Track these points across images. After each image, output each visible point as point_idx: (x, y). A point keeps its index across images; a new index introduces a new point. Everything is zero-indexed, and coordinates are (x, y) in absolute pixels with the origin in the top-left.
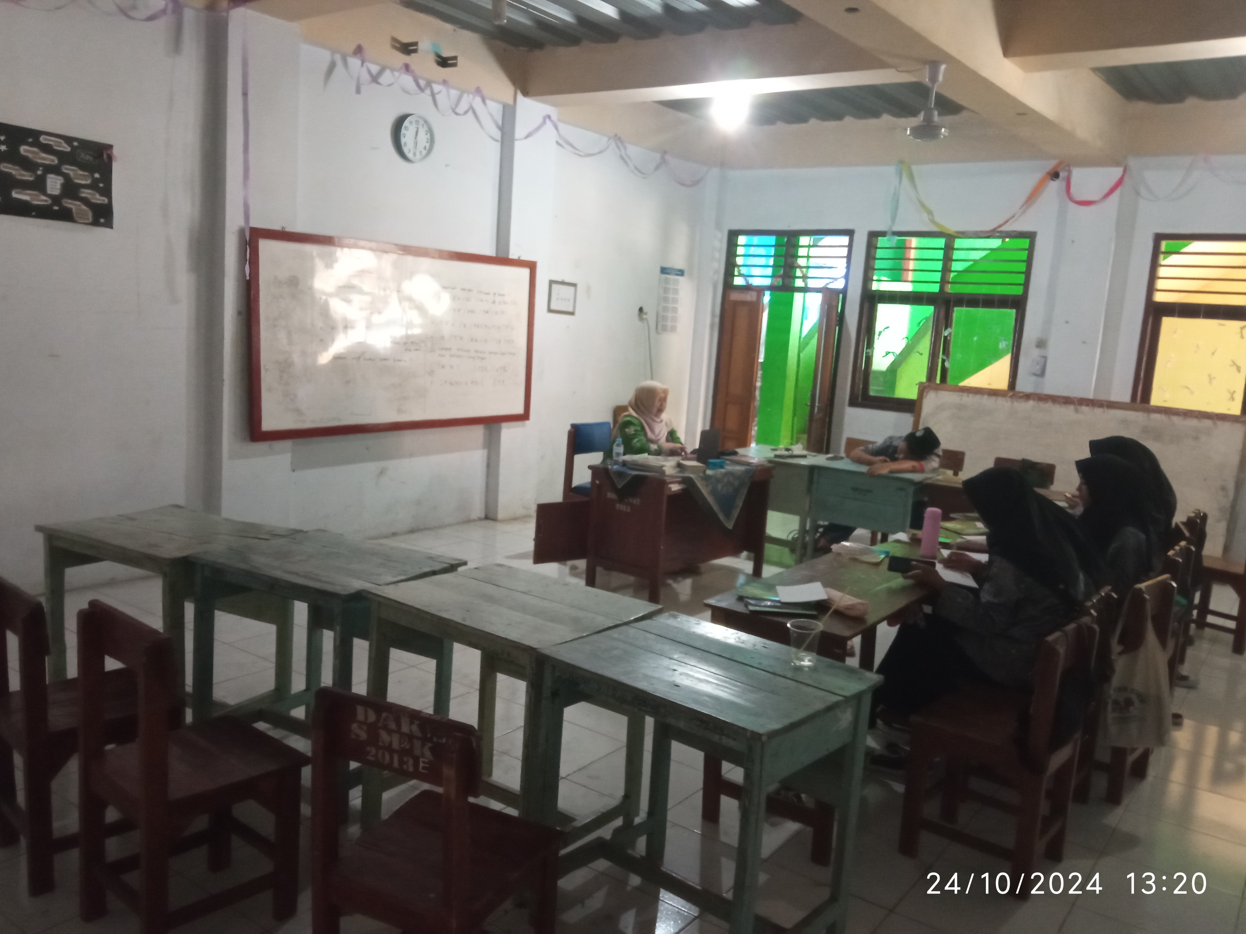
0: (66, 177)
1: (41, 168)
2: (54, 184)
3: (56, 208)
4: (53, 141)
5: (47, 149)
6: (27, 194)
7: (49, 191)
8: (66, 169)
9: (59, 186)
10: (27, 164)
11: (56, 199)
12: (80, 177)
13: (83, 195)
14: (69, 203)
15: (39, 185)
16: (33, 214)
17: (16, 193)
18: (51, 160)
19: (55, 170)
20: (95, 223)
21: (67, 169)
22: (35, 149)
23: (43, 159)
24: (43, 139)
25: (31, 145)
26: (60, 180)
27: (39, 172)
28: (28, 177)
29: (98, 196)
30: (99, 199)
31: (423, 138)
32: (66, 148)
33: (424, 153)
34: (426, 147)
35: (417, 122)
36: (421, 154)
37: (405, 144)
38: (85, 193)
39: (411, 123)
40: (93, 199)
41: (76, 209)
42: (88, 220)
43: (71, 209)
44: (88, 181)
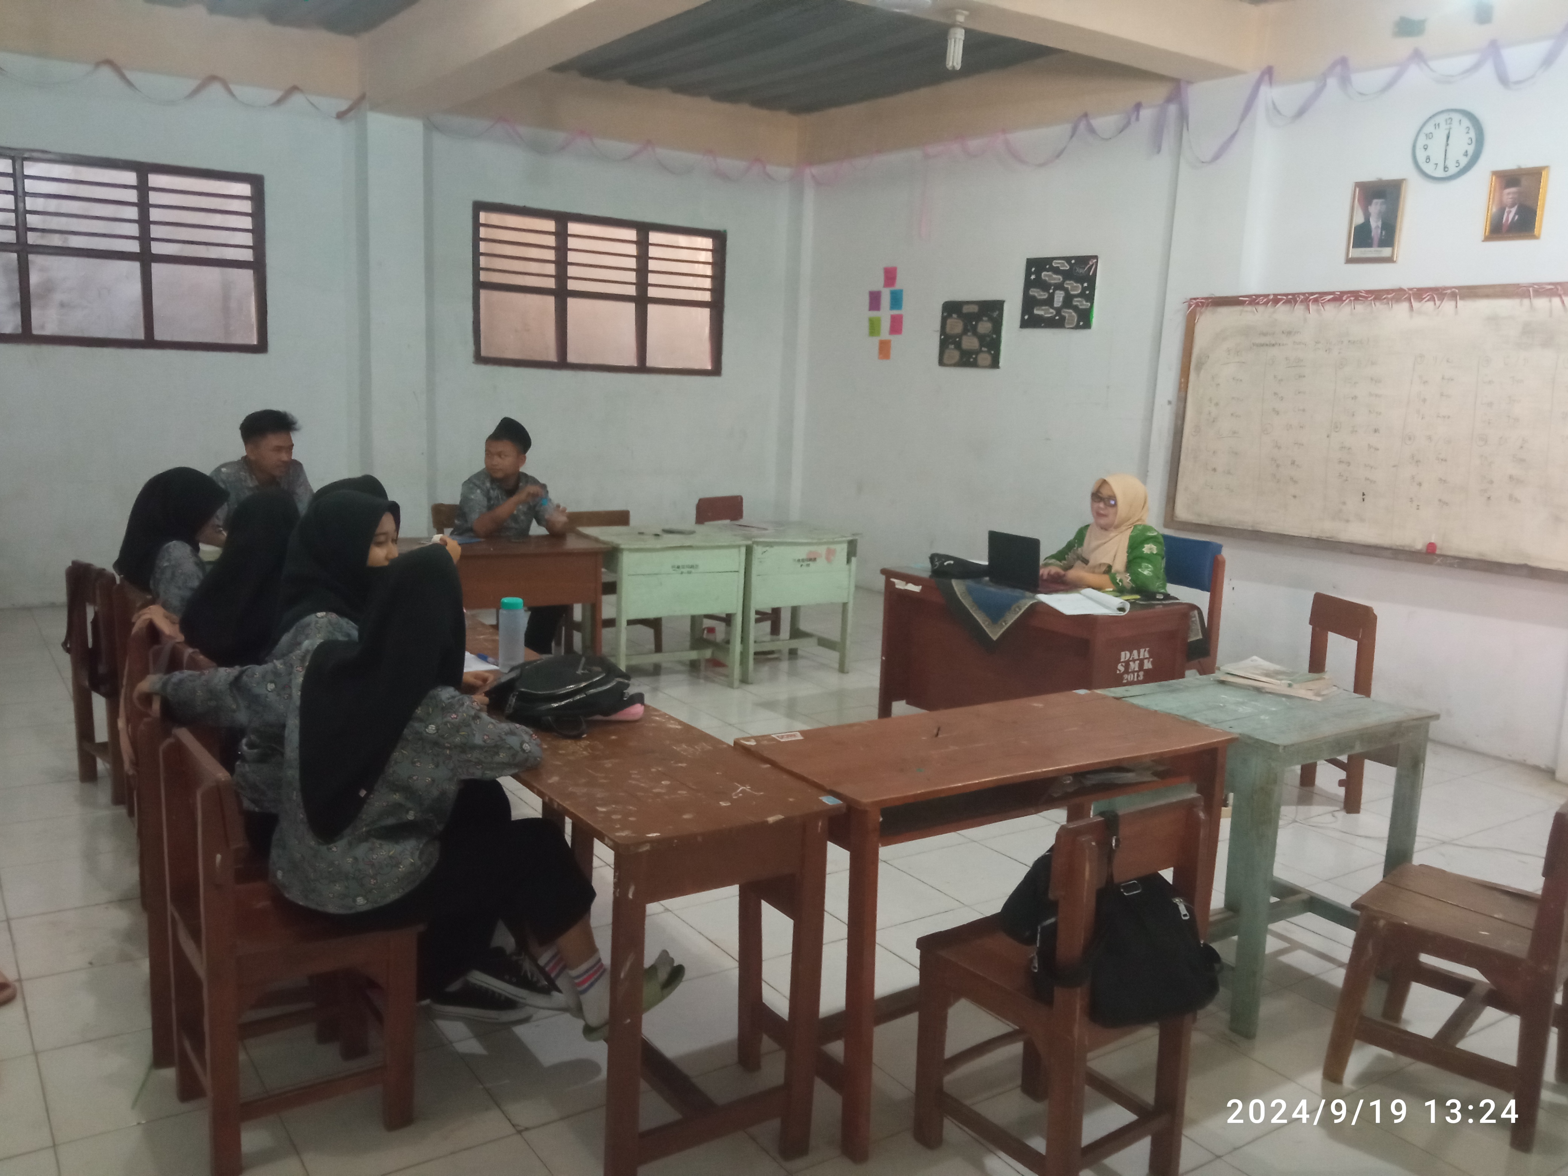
0: (1066, 291)
1: (1052, 287)
2: (1059, 298)
3: (1057, 318)
4: (1059, 263)
5: (1057, 271)
6: (1043, 310)
7: (1055, 305)
8: (1067, 284)
9: (1061, 300)
10: (1044, 286)
11: (1058, 311)
12: (1075, 288)
13: (1075, 303)
14: (1066, 313)
15: (1049, 302)
16: (1043, 325)
17: (1037, 310)
18: (1058, 278)
19: (1059, 287)
20: (1077, 327)
21: (1069, 284)
22: (1050, 273)
23: (1055, 279)
24: (1055, 264)
25: (1048, 270)
26: (1061, 294)
27: (1051, 291)
28: (1044, 296)
29: (1084, 303)
30: (1085, 305)
31: (1462, 141)
32: (1067, 267)
33: (1464, 161)
34: (1467, 152)
35: (1449, 122)
36: (1457, 165)
37: (1428, 159)
38: (1076, 302)
39: (1437, 126)
40: (1081, 305)
41: (1069, 316)
42: (1072, 324)
43: (1065, 317)
44: (1079, 291)
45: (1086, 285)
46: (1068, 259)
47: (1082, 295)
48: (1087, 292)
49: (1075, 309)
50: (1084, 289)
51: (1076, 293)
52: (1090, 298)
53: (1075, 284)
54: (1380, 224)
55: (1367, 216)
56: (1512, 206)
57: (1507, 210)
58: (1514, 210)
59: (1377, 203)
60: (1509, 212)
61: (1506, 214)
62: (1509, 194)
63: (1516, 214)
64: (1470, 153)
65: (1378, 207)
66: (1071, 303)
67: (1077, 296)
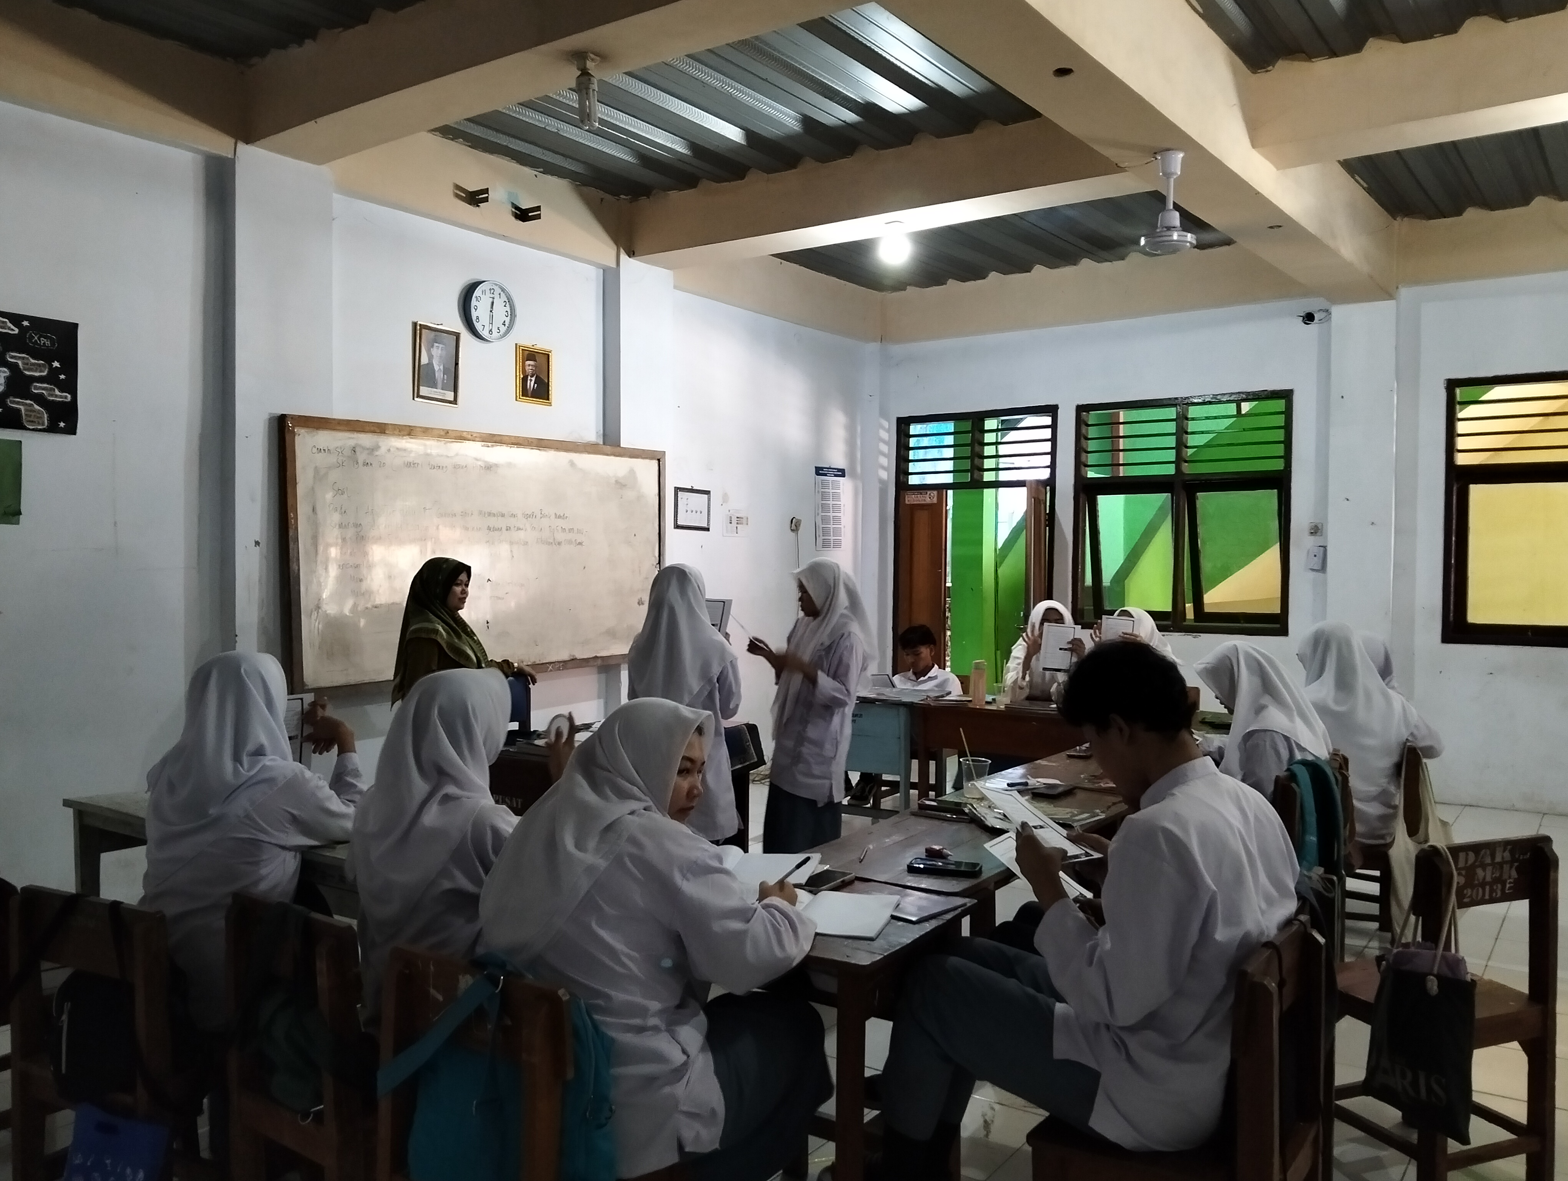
0: (13, 367)
8: (12, 357)
12: (33, 367)
13: (36, 391)
14: (15, 403)
20: (53, 429)
26: (5, 372)
29: (57, 392)
30: (59, 396)
31: (501, 311)
32: (13, 330)
33: (503, 329)
34: (504, 322)
35: (492, 291)
36: (498, 331)
37: (478, 318)
38: (38, 388)
39: (484, 292)
40: (52, 395)
41: (26, 410)
42: (43, 425)
43: (19, 410)
44: (45, 374)
45: (56, 364)
46: (15, 319)
47: (51, 378)
48: (62, 377)
49: (40, 400)
50: (54, 372)
51: (37, 374)
52: (71, 386)
53: (33, 361)
54: (442, 367)
55: (430, 357)
56: (531, 377)
57: (529, 378)
58: (533, 379)
59: (438, 347)
60: (531, 380)
61: (529, 382)
62: (529, 365)
63: (535, 383)
64: (507, 323)
65: (439, 351)
66: (29, 389)
67: (41, 380)
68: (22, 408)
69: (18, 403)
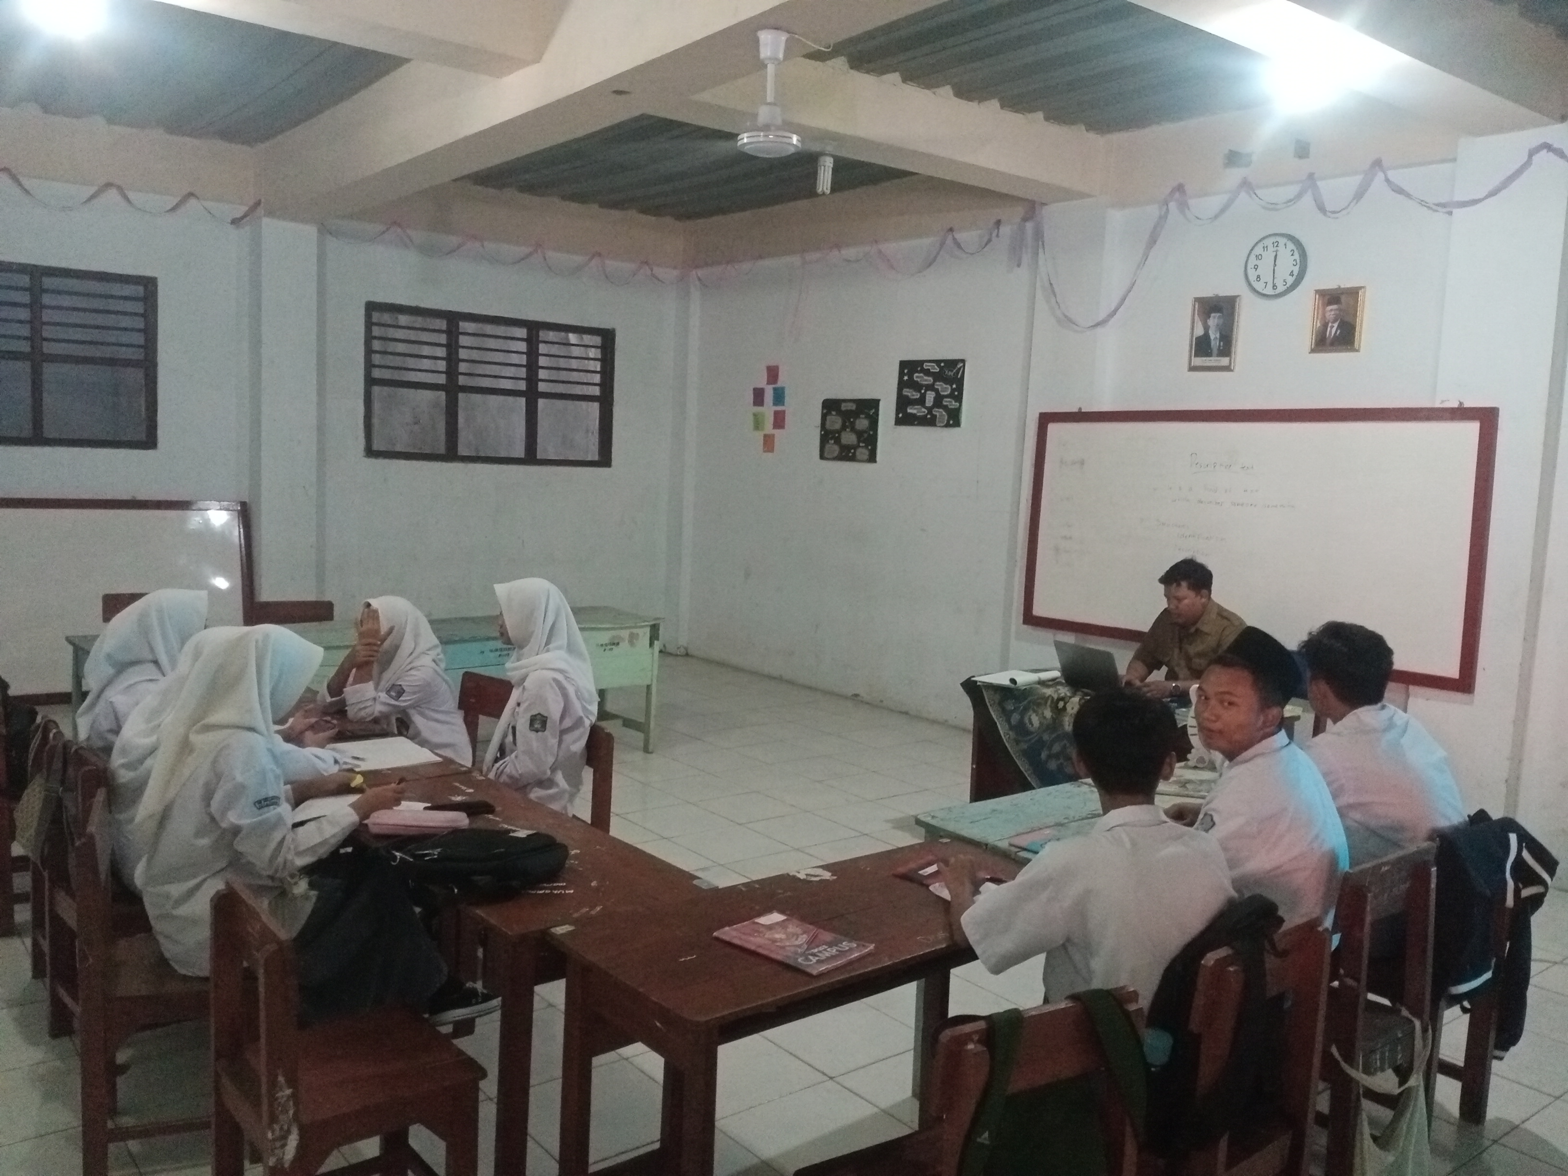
0: (937, 391)
1: (924, 388)
2: (930, 397)
3: (929, 416)
4: (929, 366)
5: (927, 373)
6: (915, 409)
7: (927, 405)
9: (932, 400)
10: (917, 387)
11: (930, 410)
12: (945, 389)
14: (937, 412)
15: (921, 401)
16: (916, 423)
17: (911, 409)
18: (929, 380)
19: (930, 387)
20: (947, 425)
21: (939, 385)
22: (921, 375)
23: (926, 380)
24: (926, 366)
25: (919, 372)
26: (932, 394)
27: (923, 391)
28: (917, 396)
30: (954, 404)
31: (1287, 263)
32: (937, 369)
33: (1290, 280)
34: (1292, 272)
35: (1275, 245)
36: (1285, 284)
37: (1259, 278)
38: (946, 402)
39: (1265, 248)
40: (950, 405)
42: (943, 423)
43: (936, 416)
44: (949, 392)
45: (954, 386)
46: (938, 362)
47: (951, 395)
48: (956, 393)
49: (945, 408)
50: (953, 390)
51: (946, 393)
52: (959, 398)
53: (944, 386)
54: (1218, 335)
55: (1206, 328)
56: (1334, 322)
57: (1330, 325)
58: (1336, 325)
59: (1214, 317)
60: (1332, 327)
61: (1329, 329)
62: (1331, 310)
63: (1337, 329)
64: (1296, 273)
65: (1216, 320)
66: (941, 402)
67: (947, 396)
68: (938, 414)
69: (937, 411)
